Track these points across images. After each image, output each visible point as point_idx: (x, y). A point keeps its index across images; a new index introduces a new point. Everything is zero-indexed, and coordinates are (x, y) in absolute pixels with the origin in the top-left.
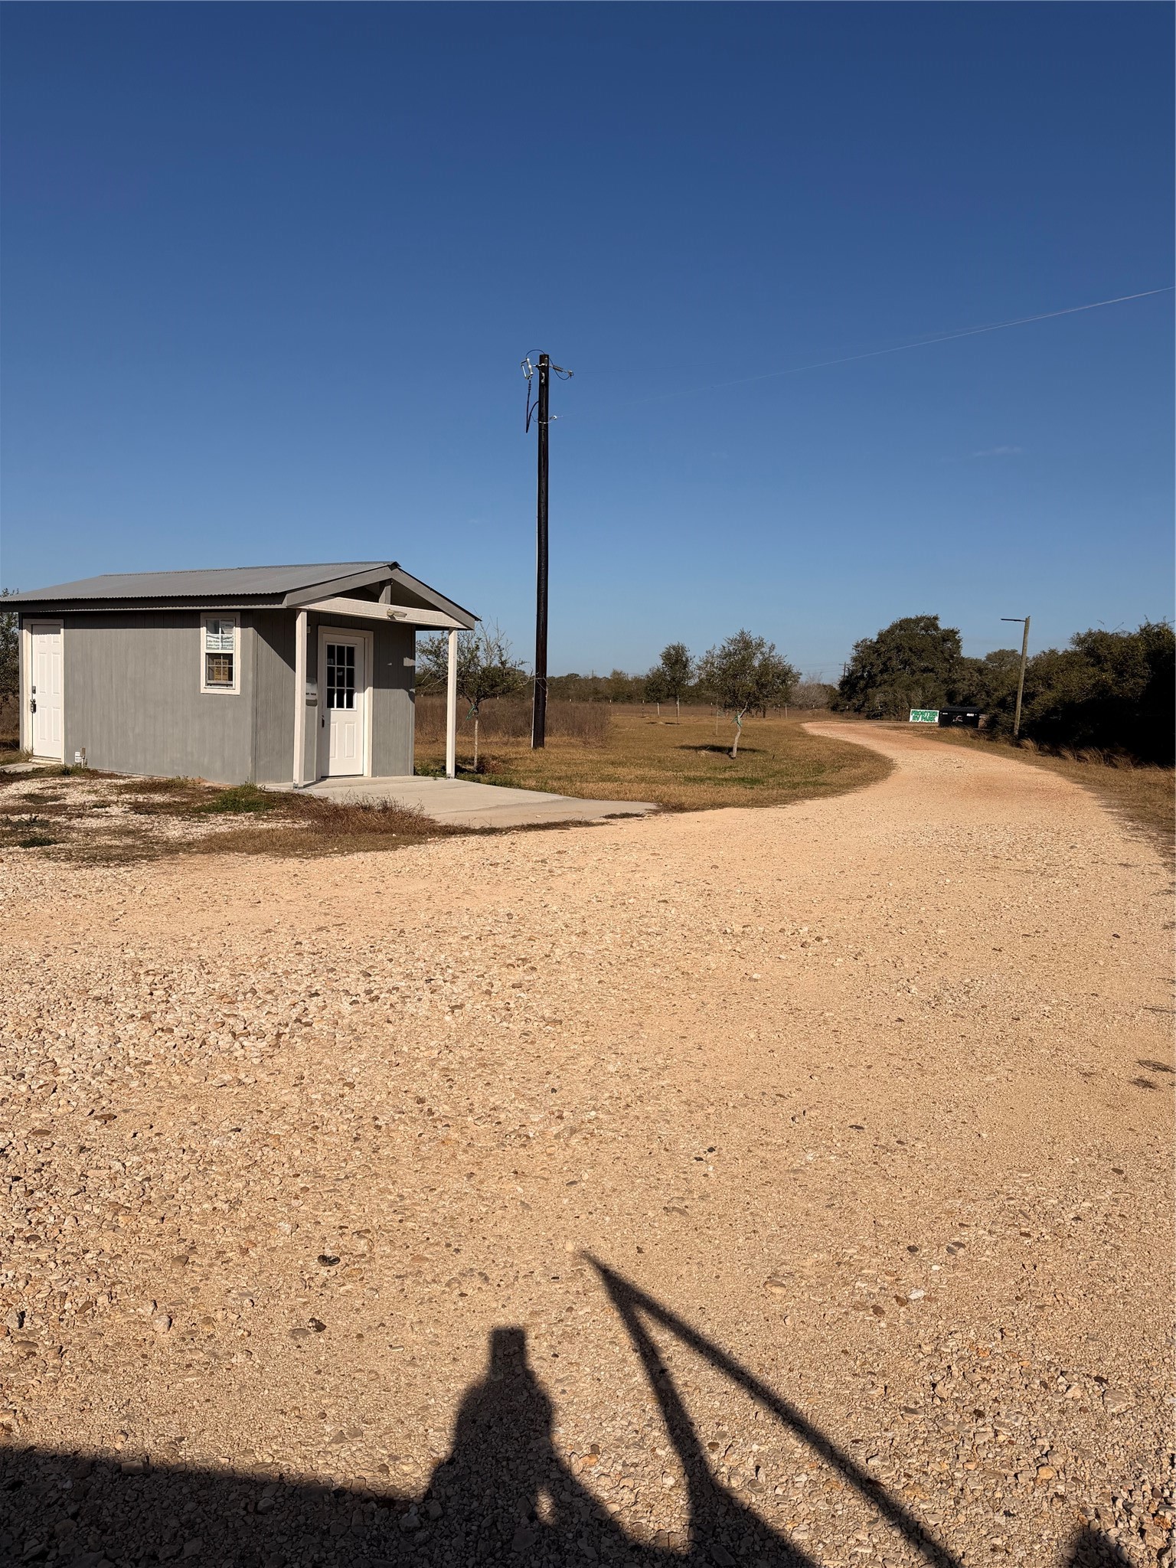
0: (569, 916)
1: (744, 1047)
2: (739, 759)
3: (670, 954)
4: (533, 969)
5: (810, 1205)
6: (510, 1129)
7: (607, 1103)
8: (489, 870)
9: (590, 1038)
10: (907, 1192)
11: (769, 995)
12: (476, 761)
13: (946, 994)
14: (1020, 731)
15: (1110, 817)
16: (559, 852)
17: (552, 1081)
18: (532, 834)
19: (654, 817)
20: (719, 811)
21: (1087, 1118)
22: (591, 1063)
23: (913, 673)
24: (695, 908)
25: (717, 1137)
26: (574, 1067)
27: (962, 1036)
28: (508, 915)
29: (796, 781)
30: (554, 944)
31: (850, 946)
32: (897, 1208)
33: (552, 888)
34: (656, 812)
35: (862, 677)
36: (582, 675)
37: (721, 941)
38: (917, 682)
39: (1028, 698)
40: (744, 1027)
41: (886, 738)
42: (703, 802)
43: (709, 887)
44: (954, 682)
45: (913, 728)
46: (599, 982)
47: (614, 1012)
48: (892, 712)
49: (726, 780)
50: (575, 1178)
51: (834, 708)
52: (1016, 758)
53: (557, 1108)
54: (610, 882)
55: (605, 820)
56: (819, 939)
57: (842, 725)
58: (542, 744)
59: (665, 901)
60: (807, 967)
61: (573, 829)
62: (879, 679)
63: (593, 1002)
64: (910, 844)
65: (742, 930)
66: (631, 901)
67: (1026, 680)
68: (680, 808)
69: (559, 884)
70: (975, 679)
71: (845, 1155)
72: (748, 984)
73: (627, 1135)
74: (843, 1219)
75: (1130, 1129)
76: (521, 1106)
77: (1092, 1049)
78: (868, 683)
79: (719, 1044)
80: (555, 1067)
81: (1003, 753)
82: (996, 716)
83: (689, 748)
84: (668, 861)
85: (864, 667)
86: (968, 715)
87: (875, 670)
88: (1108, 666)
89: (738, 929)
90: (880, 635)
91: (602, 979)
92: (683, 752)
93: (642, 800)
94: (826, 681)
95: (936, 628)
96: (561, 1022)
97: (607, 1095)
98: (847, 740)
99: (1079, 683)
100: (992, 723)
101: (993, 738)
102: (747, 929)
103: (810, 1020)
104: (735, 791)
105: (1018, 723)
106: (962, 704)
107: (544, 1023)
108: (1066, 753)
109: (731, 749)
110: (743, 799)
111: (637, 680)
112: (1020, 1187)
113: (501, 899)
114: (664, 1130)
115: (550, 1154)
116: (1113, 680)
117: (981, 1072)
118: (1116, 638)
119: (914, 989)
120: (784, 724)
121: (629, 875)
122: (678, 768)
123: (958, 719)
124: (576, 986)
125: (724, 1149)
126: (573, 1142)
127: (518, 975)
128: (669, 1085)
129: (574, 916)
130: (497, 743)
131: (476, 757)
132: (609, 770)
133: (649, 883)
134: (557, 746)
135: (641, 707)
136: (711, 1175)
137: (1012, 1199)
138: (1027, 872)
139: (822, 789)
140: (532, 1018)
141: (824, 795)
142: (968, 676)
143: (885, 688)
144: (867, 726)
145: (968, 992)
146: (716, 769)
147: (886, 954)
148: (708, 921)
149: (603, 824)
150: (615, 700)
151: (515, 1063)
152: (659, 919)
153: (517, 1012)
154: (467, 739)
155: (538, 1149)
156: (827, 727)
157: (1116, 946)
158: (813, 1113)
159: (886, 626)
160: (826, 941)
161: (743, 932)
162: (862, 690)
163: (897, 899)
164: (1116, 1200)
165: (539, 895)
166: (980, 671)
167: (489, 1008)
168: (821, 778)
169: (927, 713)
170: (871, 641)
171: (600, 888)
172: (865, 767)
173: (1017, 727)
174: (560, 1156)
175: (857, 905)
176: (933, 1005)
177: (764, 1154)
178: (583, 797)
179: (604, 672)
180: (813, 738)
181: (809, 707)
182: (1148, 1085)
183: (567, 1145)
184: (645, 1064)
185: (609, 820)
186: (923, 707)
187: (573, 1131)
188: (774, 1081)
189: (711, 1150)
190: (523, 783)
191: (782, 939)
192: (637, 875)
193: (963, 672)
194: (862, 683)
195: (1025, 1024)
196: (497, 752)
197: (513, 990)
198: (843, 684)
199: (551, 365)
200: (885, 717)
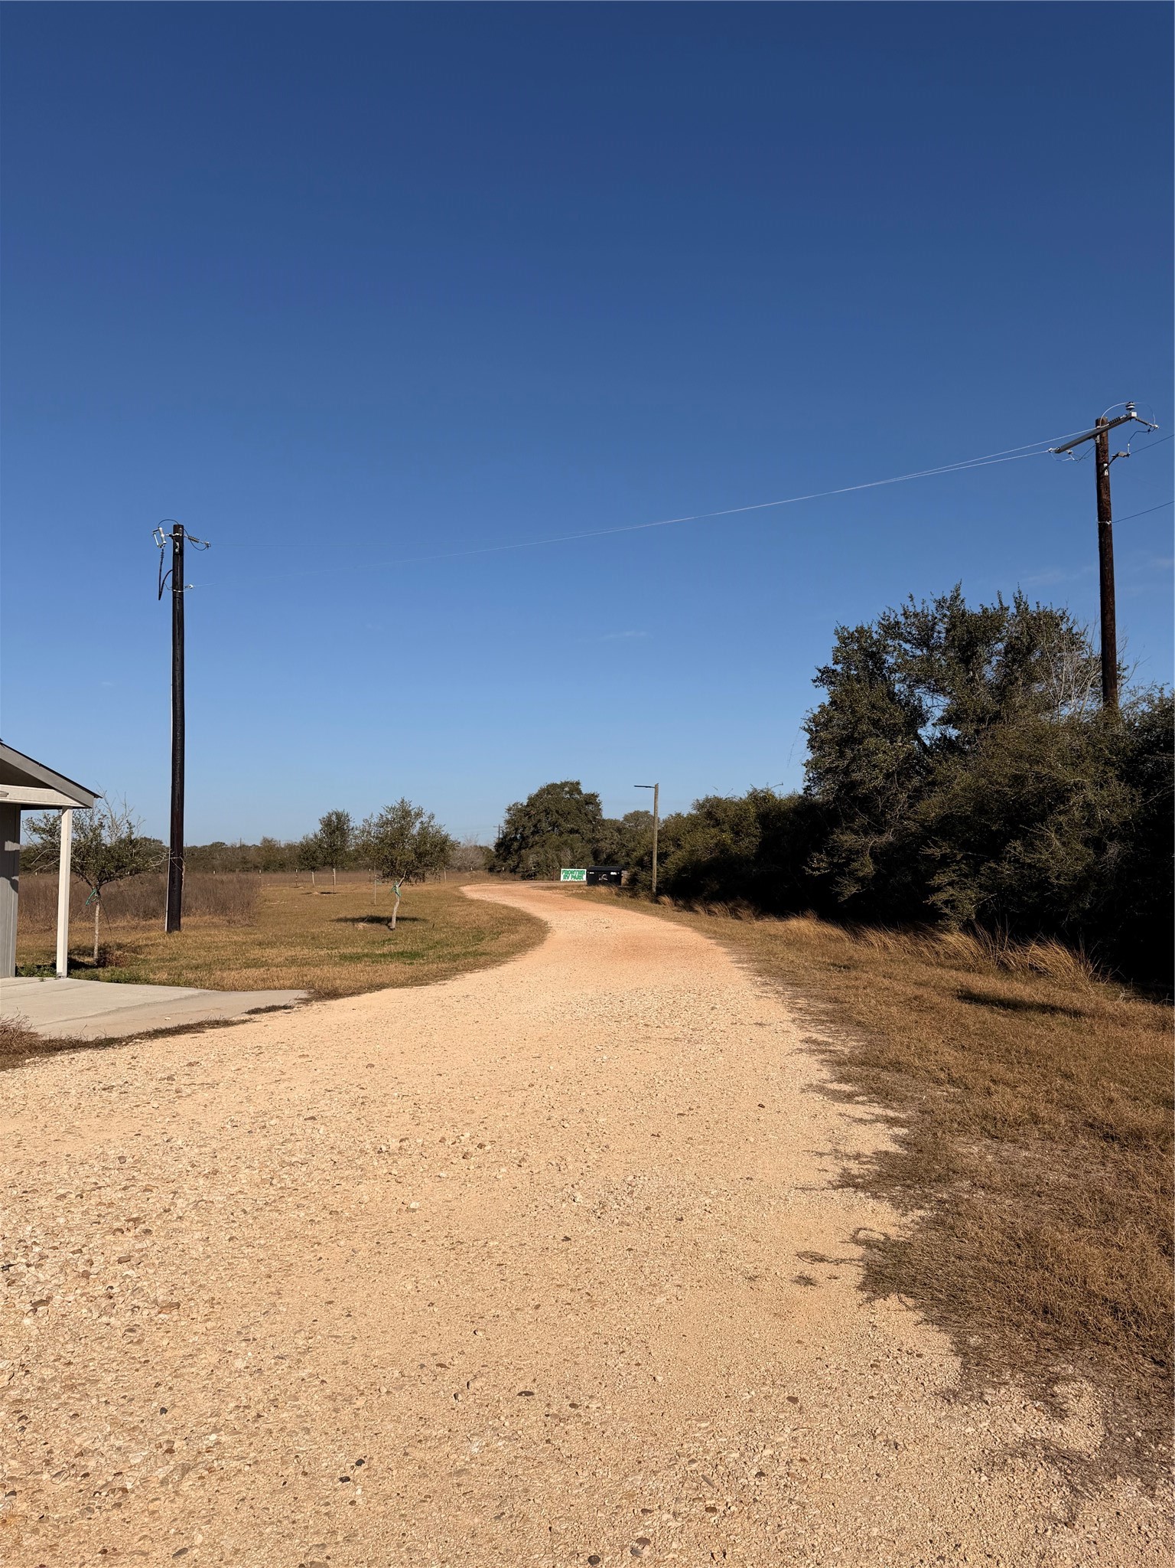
0: (196, 1151)
1: (399, 1304)
2: (399, 931)
3: (316, 1189)
4: (148, 1232)
5: (476, 1520)
6: (101, 1482)
7: (232, 1417)
8: (101, 1096)
9: (214, 1324)
10: (584, 1476)
11: (429, 1228)
12: (96, 953)
13: (611, 1197)
14: (657, 888)
15: (742, 973)
16: (190, 1064)
17: (164, 1397)
18: (159, 1042)
19: (304, 1008)
20: (376, 994)
21: (757, 1336)
22: (214, 1360)
23: (561, 834)
24: (347, 1122)
25: (367, 1442)
26: (193, 1370)
27: (630, 1250)
28: (120, 1158)
29: (456, 952)
30: (175, 1193)
31: (513, 1151)
32: (573, 1502)
33: (178, 1114)
34: (306, 1002)
35: (515, 839)
36: (228, 843)
37: (376, 1163)
38: (565, 843)
39: (663, 857)
40: (400, 1276)
41: (540, 900)
42: (359, 984)
43: (363, 1093)
44: (598, 841)
45: (565, 888)
46: (230, 1240)
47: (247, 1279)
48: (543, 872)
49: (384, 955)
50: (186, 1544)
51: (491, 870)
52: (656, 915)
53: (166, 1437)
54: (249, 1099)
55: (247, 1017)
56: (481, 1146)
57: (499, 887)
58: (178, 927)
59: (313, 1118)
60: (469, 1185)
61: (209, 1032)
62: (531, 840)
63: (221, 1269)
64: (568, 1017)
65: (399, 1145)
66: (273, 1122)
67: (659, 841)
68: (334, 994)
69: (185, 1107)
70: (615, 838)
71: (513, 1438)
72: (405, 1217)
73: (256, 1462)
74: (515, 1532)
75: (799, 1342)
76: (118, 1443)
77: (753, 1246)
78: (521, 844)
79: (371, 1306)
80: (168, 1372)
81: (645, 911)
82: (636, 874)
83: (346, 920)
84: (319, 1064)
85: (517, 829)
86: (612, 873)
87: (527, 832)
88: (726, 827)
89: (394, 1144)
90: (530, 799)
91: (234, 1234)
92: (339, 926)
93: (291, 988)
94: (483, 844)
95: (580, 793)
96: (178, 1305)
97: (232, 1405)
98: (504, 903)
99: (703, 843)
100: (633, 880)
101: (635, 895)
102: (404, 1144)
103: (473, 1255)
104: (395, 969)
105: (655, 881)
106: (606, 862)
107: (157, 1309)
108: (699, 908)
109: (390, 920)
110: (401, 978)
111: (290, 847)
112: (701, 1442)
113: (113, 1136)
114: (302, 1444)
115: (154, 1512)
116: (732, 839)
117: (650, 1293)
118: (729, 802)
119: (579, 1197)
120: (443, 888)
121: (272, 1087)
122: (333, 944)
123: (603, 877)
124: (201, 1249)
125: (376, 1457)
126: (185, 1486)
127: (127, 1243)
128: (311, 1375)
129: (203, 1150)
130: (124, 928)
131: (96, 948)
132: (256, 953)
133: (294, 1096)
134: (196, 927)
135: (294, 876)
136: (359, 1501)
137: (693, 1461)
138: (676, 1039)
139: (482, 959)
140: (141, 1304)
141: (484, 966)
142: (609, 835)
143: (537, 848)
144: (522, 887)
145: (632, 1192)
146: (374, 943)
147: (549, 1155)
148: (361, 1139)
149: (244, 1022)
150: (266, 869)
151: (114, 1375)
152: (304, 1142)
153: (121, 1299)
154: (88, 925)
155: (138, 1505)
156: (486, 890)
157: (762, 1118)
158: (477, 1384)
159: (534, 791)
160: (488, 1148)
161: (401, 1148)
162: (516, 851)
163: (558, 1085)
164: (795, 1439)
165: (161, 1126)
166: (619, 830)
167: (84, 1298)
168: (480, 948)
169: (576, 872)
170: (521, 805)
171: (237, 1109)
172: (523, 930)
173: (654, 885)
174: (167, 1509)
175: (519, 1097)
176: (599, 1214)
177: (422, 1455)
178: (223, 989)
179: (254, 840)
180: (472, 902)
181: (467, 869)
182: (806, 1281)
183: (176, 1493)
184: (283, 1350)
185: (253, 1016)
186: (572, 866)
187: (186, 1470)
188: (434, 1346)
189: (360, 1463)
190: (152, 976)
191: (442, 1151)
192: (282, 1086)
193: (605, 832)
194: (516, 845)
195: (689, 1223)
196: (126, 939)
197: (120, 1267)
198: (499, 845)
199: (185, 535)
200: (539, 876)
